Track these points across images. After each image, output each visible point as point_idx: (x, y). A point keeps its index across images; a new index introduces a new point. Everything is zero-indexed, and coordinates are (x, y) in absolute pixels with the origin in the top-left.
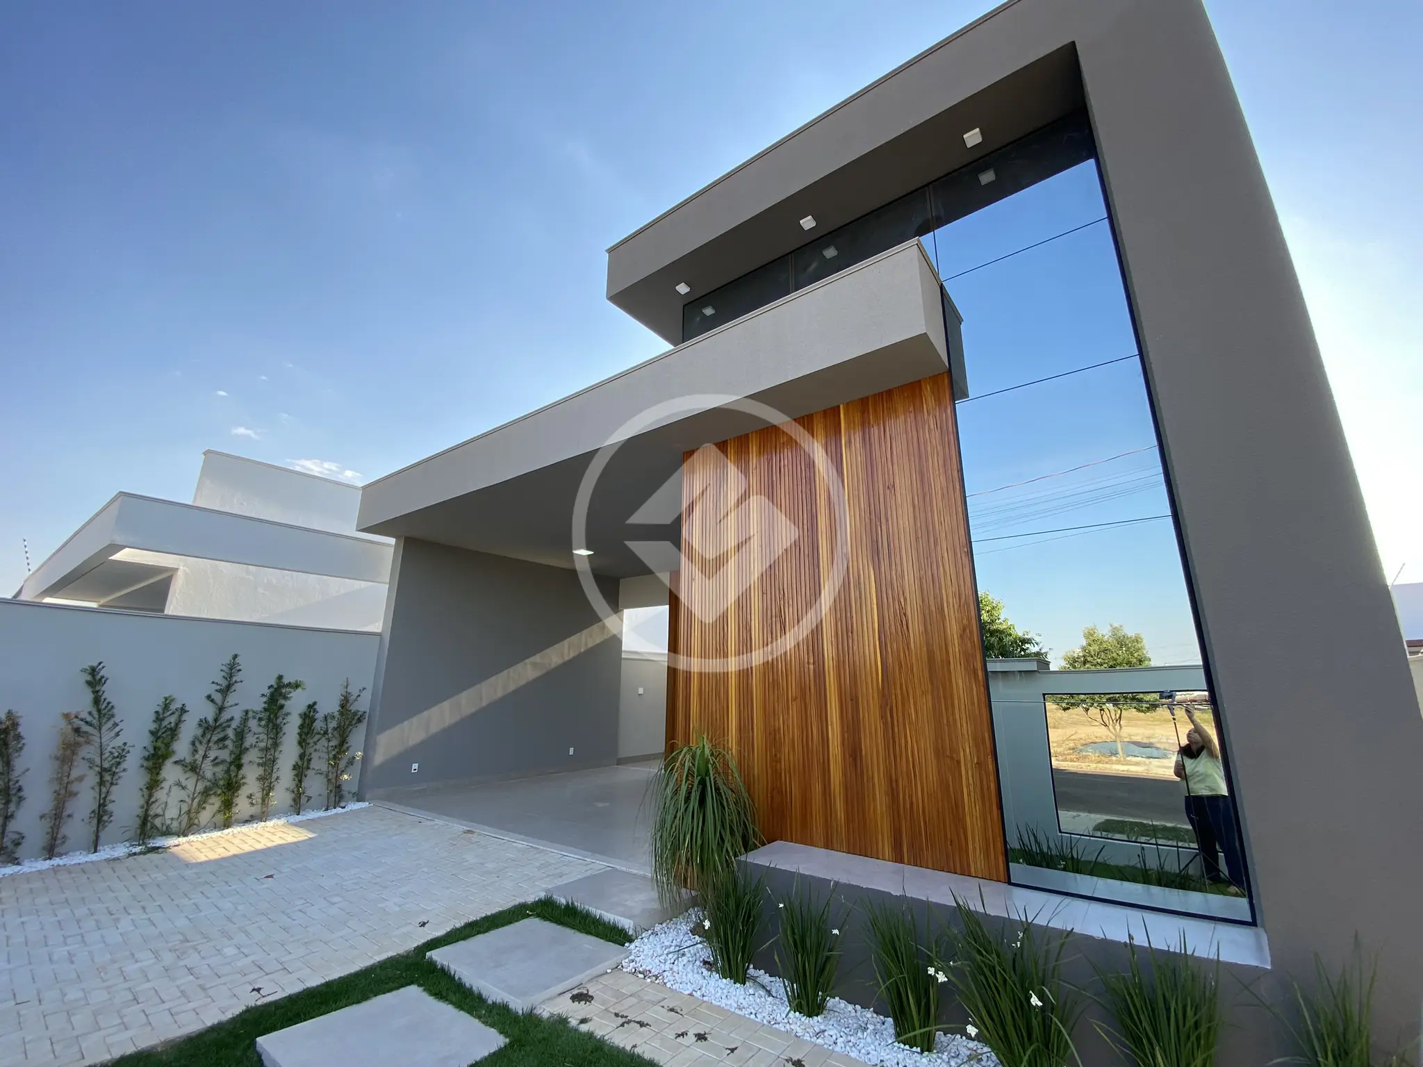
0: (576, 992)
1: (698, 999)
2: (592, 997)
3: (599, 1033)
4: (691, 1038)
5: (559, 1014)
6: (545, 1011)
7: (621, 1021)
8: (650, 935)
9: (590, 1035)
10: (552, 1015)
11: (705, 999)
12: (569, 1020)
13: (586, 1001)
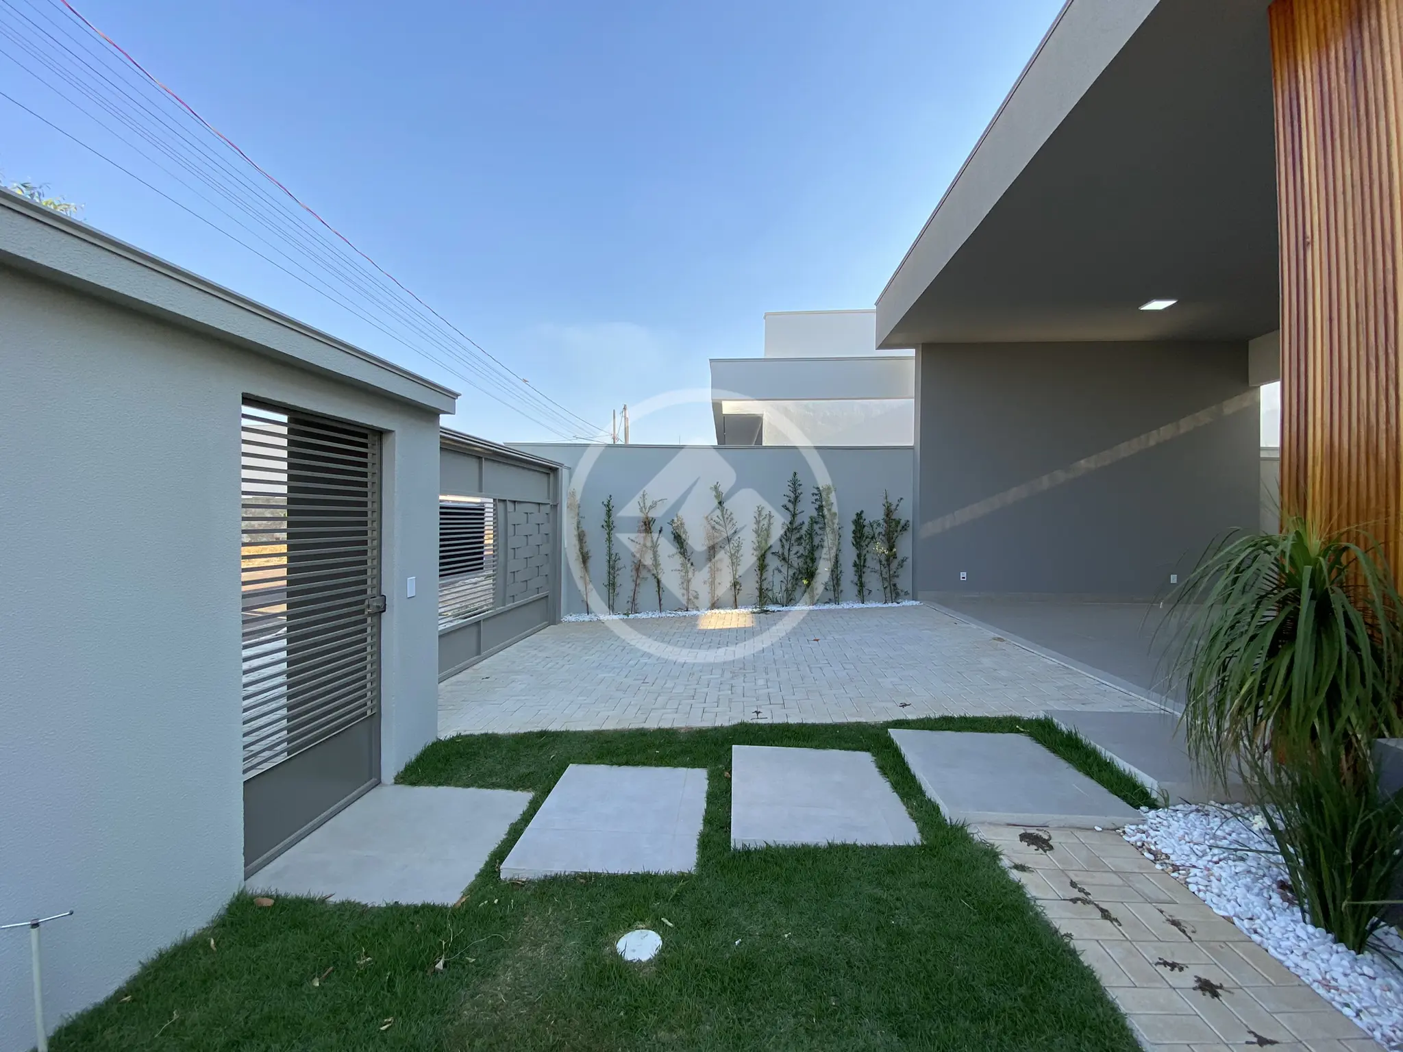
0: (1031, 831)
1: (1242, 932)
2: (1051, 848)
3: (1031, 891)
4: (1186, 980)
5: (994, 845)
6: (981, 834)
7: (1075, 893)
8: (1192, 812)
9: (1019, 888)
10: (984, 843)
11: (1255, 937)
12: (1001, 857)
13: (1039, 847)
